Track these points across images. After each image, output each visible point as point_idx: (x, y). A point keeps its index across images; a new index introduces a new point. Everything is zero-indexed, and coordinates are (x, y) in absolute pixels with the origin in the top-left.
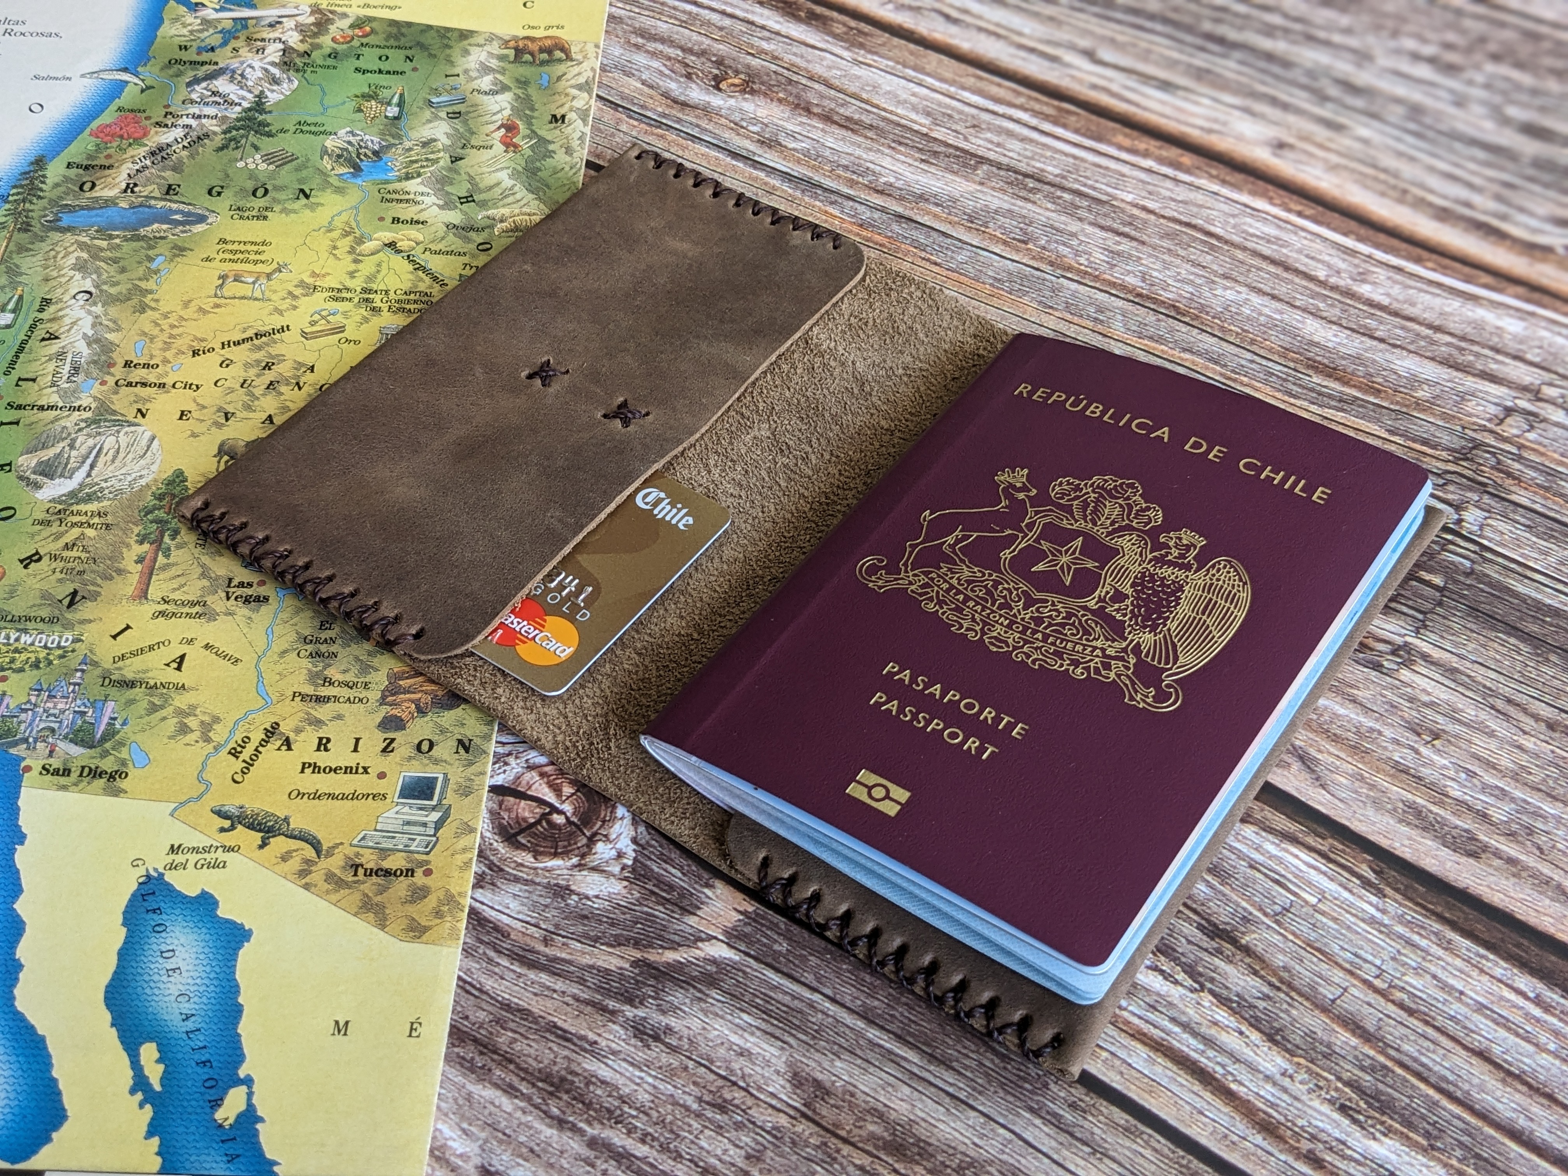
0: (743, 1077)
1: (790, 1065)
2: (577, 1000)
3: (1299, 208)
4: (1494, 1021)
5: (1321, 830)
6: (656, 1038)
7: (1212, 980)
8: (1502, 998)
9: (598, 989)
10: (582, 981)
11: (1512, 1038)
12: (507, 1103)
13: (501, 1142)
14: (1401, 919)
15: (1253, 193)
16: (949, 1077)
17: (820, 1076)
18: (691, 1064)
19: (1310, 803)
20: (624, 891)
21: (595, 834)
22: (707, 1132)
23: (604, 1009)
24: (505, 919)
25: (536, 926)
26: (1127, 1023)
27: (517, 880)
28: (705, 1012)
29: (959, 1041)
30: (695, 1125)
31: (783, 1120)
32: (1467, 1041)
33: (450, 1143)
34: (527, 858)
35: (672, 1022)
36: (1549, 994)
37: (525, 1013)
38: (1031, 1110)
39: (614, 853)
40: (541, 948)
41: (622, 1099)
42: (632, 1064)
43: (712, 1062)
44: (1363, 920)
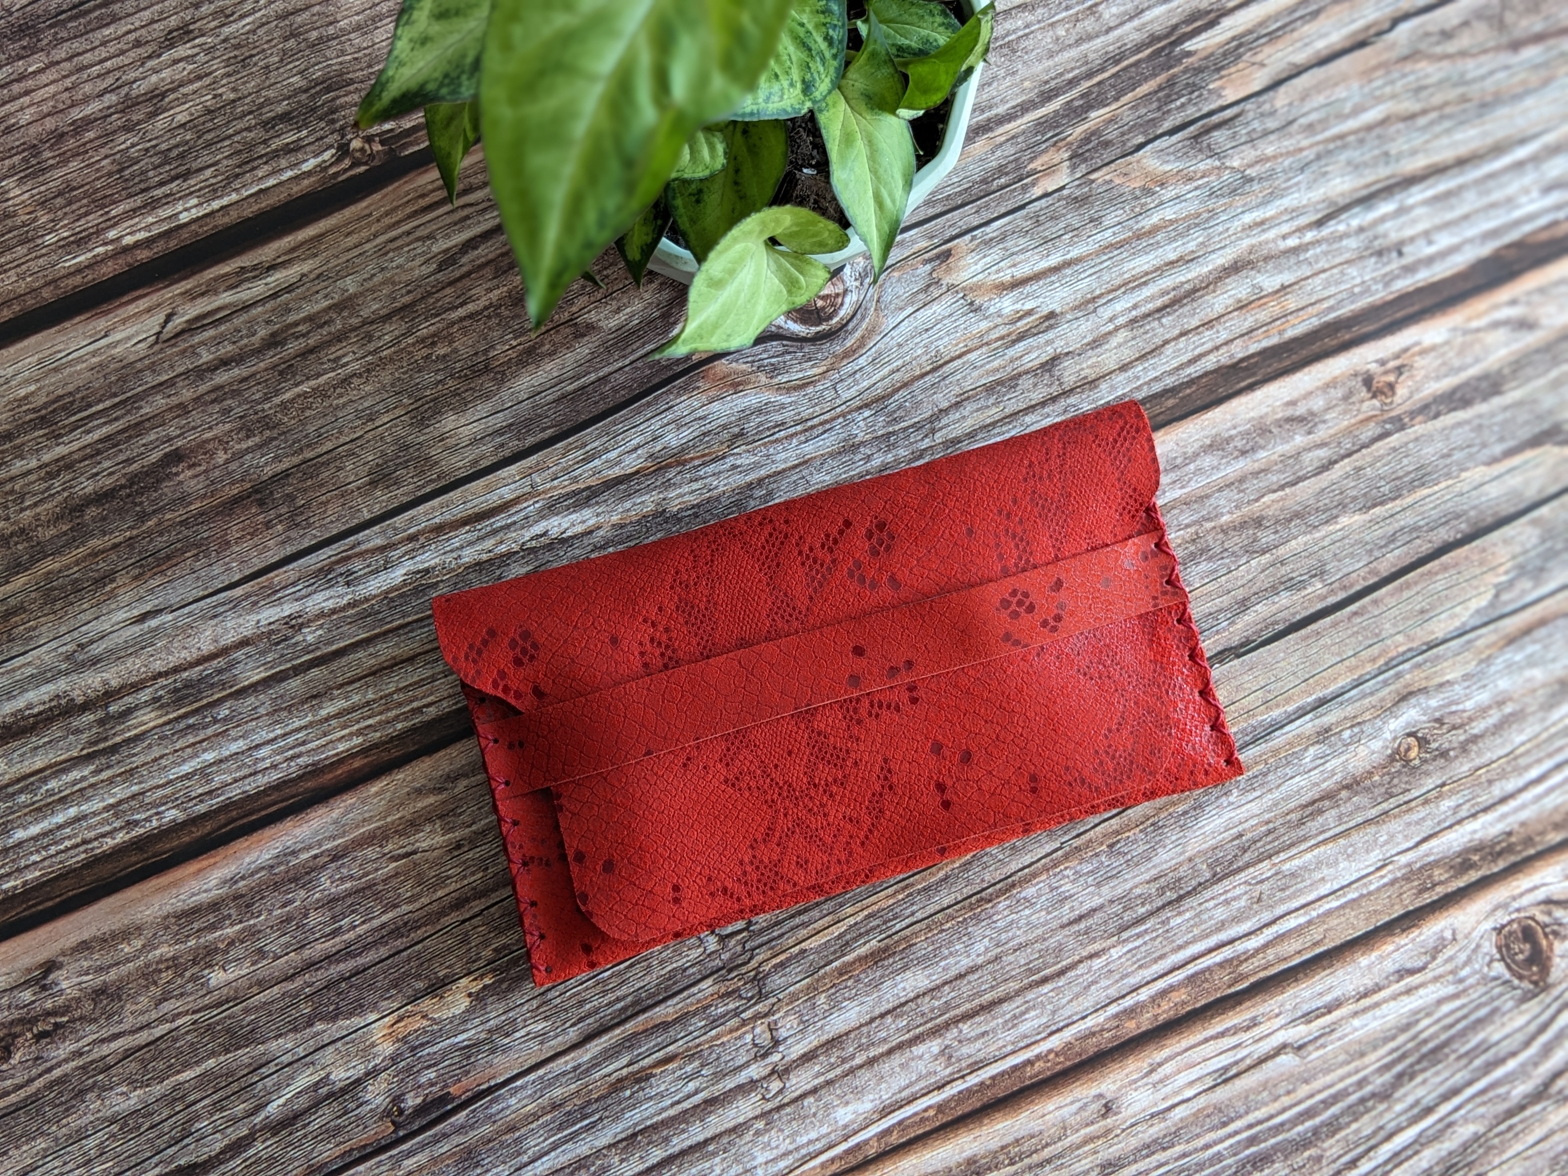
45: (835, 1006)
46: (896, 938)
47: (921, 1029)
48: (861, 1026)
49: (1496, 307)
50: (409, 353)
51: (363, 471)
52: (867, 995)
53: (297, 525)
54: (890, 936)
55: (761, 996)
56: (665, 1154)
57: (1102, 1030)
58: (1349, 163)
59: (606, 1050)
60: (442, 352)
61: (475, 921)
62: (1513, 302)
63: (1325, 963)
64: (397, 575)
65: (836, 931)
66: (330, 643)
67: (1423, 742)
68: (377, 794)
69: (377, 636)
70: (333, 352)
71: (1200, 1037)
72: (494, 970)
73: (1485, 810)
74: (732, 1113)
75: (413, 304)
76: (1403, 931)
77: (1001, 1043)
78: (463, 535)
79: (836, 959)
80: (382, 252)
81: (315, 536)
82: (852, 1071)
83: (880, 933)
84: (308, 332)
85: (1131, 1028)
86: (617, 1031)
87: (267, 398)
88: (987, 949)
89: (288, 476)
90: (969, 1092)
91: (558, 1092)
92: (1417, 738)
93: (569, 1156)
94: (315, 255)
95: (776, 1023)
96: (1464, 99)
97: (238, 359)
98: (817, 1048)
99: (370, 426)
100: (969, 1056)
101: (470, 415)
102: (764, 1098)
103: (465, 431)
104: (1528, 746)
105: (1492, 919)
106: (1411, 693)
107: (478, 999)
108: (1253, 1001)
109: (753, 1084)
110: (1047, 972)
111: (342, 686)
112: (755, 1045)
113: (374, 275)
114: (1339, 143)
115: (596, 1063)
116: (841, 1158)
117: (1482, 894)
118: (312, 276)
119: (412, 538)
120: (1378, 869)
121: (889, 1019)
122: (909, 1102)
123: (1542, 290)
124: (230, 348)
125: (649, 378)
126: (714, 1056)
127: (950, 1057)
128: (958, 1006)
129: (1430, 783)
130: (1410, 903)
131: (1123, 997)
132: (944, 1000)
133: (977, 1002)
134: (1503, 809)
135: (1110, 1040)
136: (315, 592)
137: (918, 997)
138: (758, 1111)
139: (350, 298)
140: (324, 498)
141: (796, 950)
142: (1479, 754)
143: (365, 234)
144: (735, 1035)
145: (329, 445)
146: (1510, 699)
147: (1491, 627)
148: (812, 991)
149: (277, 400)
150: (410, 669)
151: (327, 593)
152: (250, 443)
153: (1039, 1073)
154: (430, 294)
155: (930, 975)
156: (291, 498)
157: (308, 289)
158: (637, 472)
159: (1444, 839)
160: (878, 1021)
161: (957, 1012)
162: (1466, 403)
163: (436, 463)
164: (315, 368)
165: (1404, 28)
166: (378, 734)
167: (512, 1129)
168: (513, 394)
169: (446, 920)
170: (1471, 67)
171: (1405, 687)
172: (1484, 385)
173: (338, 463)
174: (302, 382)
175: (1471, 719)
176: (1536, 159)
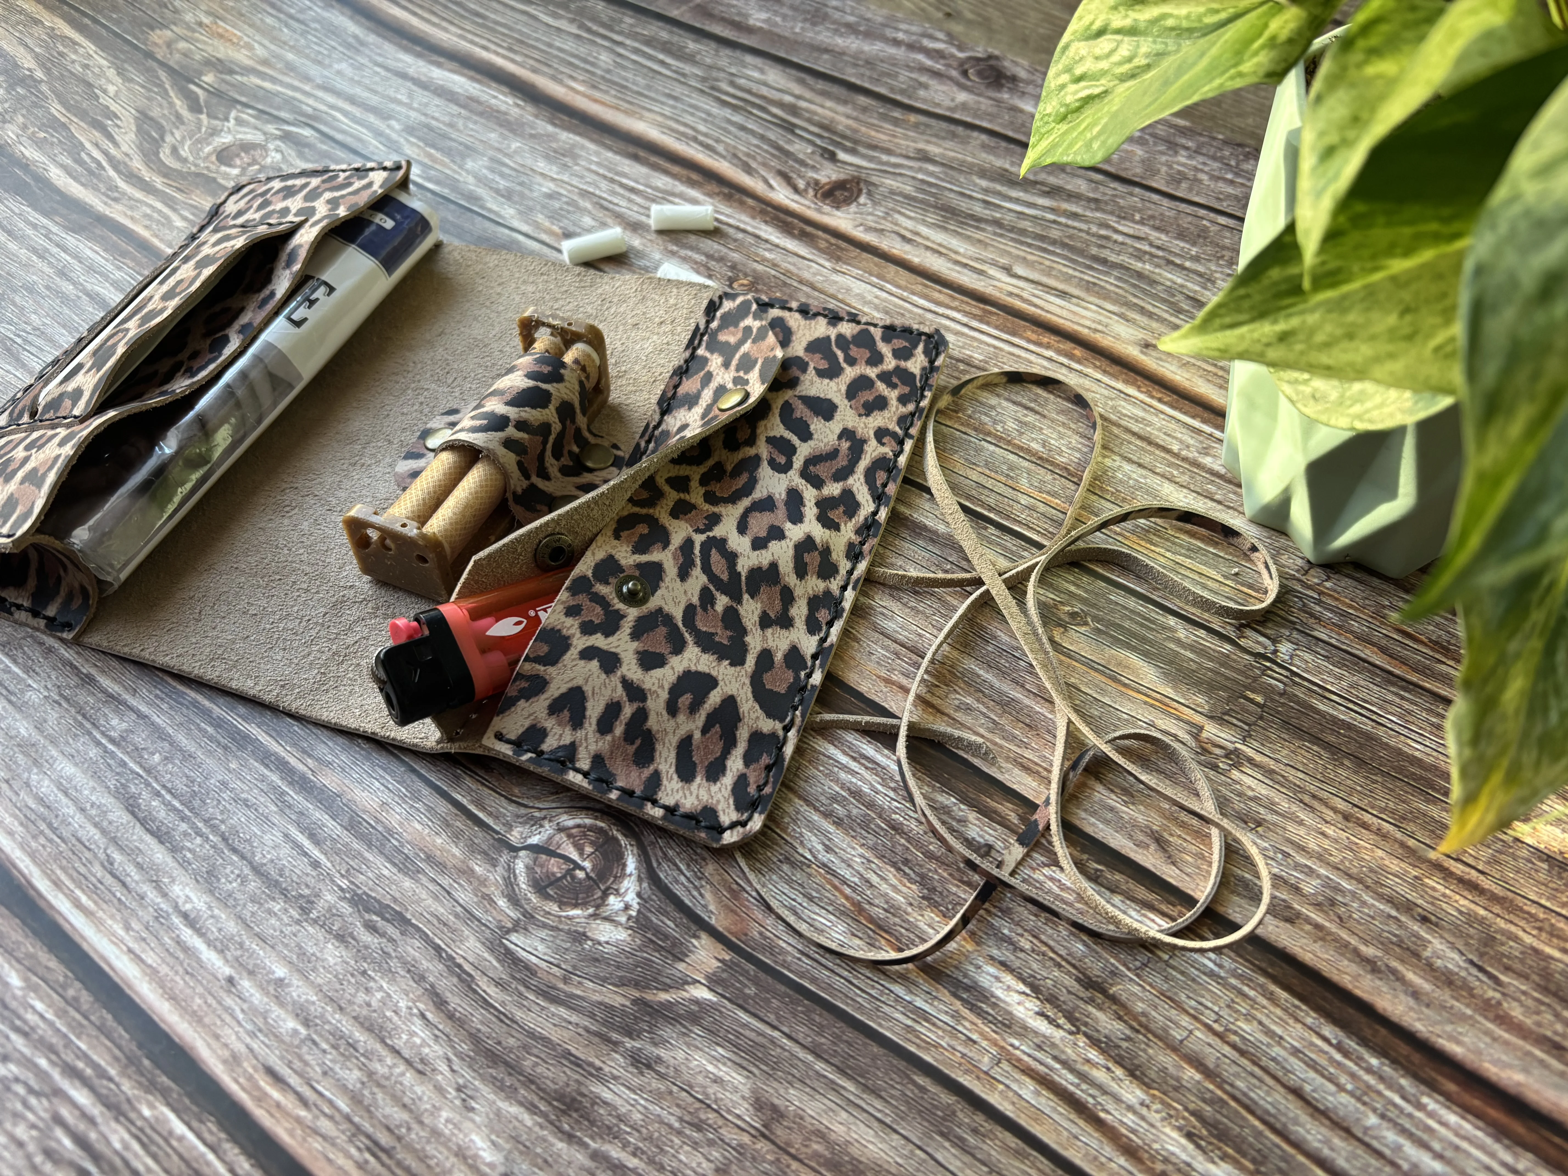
0: (716, 1101)
1: (754, 1091)
2: (587, 1030)
3: (1159, 395)
4: (1305, 1063)
5: (1172, 899)
6: (649, 1066)
7: (1086, 1024)
8: (1312, 1044)
9: (605, 1022)
10: (592, 1016)
11: (1320, 1080)
12: (528, 1119)
13: (521, 1153)
14: (1234, 974)
15: (1126, 382)
16: (878, 1104)
17: (776, 1101)
18: (675, 1089)
19: (1164, 877)
20: (629, 939)
21: (608, 888)
22: (686, 1148)
23: (608, 1040)
24: (534, 959)
25: (558, 966)
26: (1019, 1060)
27: (545, 926)
28: (688, 1045)
29: (887, 1074)
30: (677, 1141)
31: (746, 1139)
32: (1285, 1079)
33: (481, 1153)
34: (554, 908)
35: (662, 1052)
36: (1348, 1041)
37: (545, 1041)
38: (942, 1134)
39: (622, 905)
40: (561, 985)
41: (619, 1118)
42: (629, 1088)
43: (691, 1087)
44: (1205, 973)
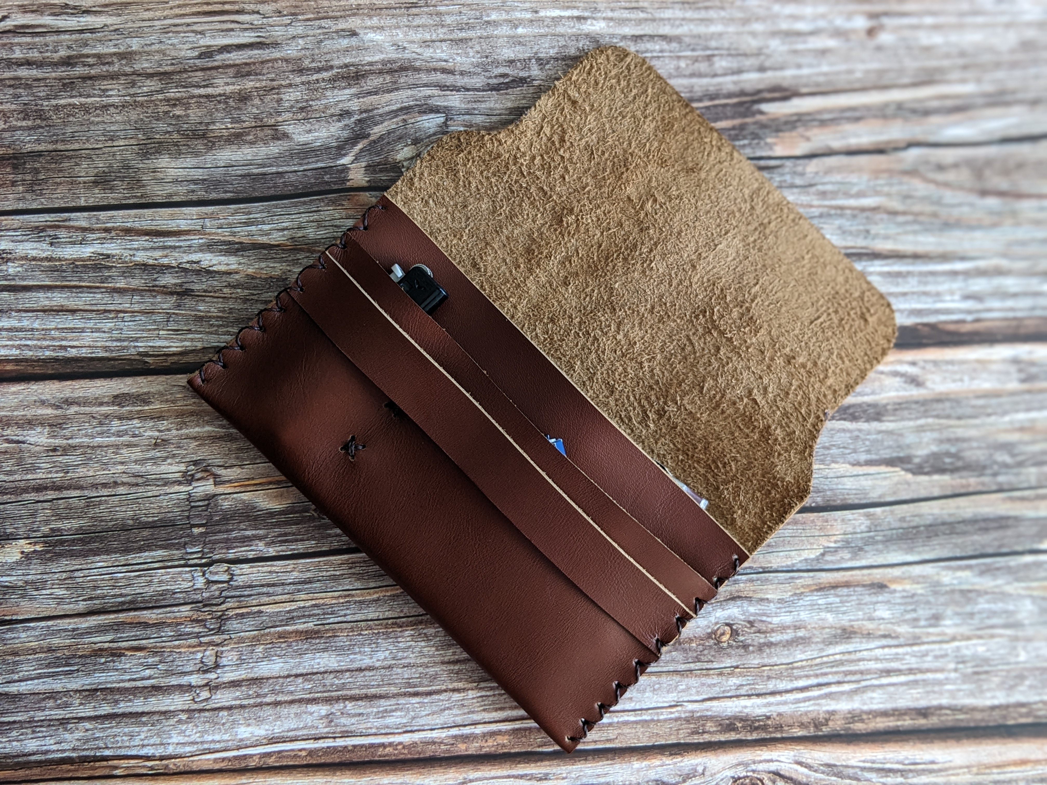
45: (267, 657)
46: (327, 627)
47: (319, 695)
48: (280, 677)
49: (901, 362)
50: (156, 105)
51: (93, 172)
52: (292, 658)
53: (33, 191)
54: (323, 624)
55: (219, 631)
56: (111, 711)
57: (441, 743)
58: (840, 228)
59: (100, 626)
60: (178, 113)
61: (46, 505)
62: (914, 364)
63: (610, 756)
64: (87, 251)
65: (289, 607)
66: (23, 279)
67: (735, 633)
68: (14, 393)
69: (56, 287)
70: (105, 85)
71: (505, 773)
72: (46, 543)
73: (758, 695)
74: (168, 701)
75: (172, 73)
76: (671, 755)
77: (369, 725)
78: (142, 241)
79: (281, 626)
80: (165, 30)
81: (42, 204)
82: (261, 705)
83: (318, 620)
84: (94, 65)
85: (462, 749)
86: (112, 616)
87: (48, 98)
88: (385, 658)
89: (41, 155)
90: (335, 750)
91: (56, 641)
92: (732, 629)
93: (47, 687)
94: (120, 15)
95: (222, 652)
96: (935, 215)
97: (39, 64)
98: (243, 680)
99: (110, 143)
100: (345, 726)
101: (180, 163)
102: (193, 700)
103: (172, 172)
104: (804, 663)
105: (734, 770)
106: (739, 597)
107: (27, 557)
108: (551, 763)
109: (190, 687)
110: (420, 689)
111: (19, 311)
112: (202, 662)
113: (153, 44)
114: (839, 212)
115: (89, 632)
116: (230, 760)
117: (734, 751)
118: (111, 28)
119: (107, 230)
120: (671, 707)
121: (300, 680)
122: (291, 741)
123: (935, 363)
124: (36, 54)
125: (313, 185)
126: (171, 658)
127: (331, 721)
128: (350, 689)
129: (728, 662)
130: (683, 737)
131: (465, 726)
132: (343, 681)
133: (364, 691)
134: (771, 699)
135: (444, 752)
136: (27, 241)
137: (325, 672)
138: (186, 707)
139: (131, 53)
140: (58, 180)
141: (256, 609)
142: (769, 656)
143: (158, 14)
144: (191, 650)
145: (76, 146)
146: (805, 628)
147: (811, 574)
148: (256, 640)
149: (54, 102)
150: (70, 317)
151: (35, 245)
152: (24, 123)
153: (387, 755)
154: (186, 71)
155: (340, 661)
156: (36, 171)
157: (105, 36)
158: (278, 246)
159: (723, 704)
160: (292, 678)
161: (349, 693)
162: (854, 418)
163: (144, 186)
164: (89, 90)
165: (914, 152)
166: (31, 353)
167: (15, 654)
168: (215, 159)
169: (26, 496)
170: (949, 196)
171: (737, 591)
172: (871, 411)
173: (77, 160)
174: (76, 96)
175: (773, 631)
176: (967, 274)
